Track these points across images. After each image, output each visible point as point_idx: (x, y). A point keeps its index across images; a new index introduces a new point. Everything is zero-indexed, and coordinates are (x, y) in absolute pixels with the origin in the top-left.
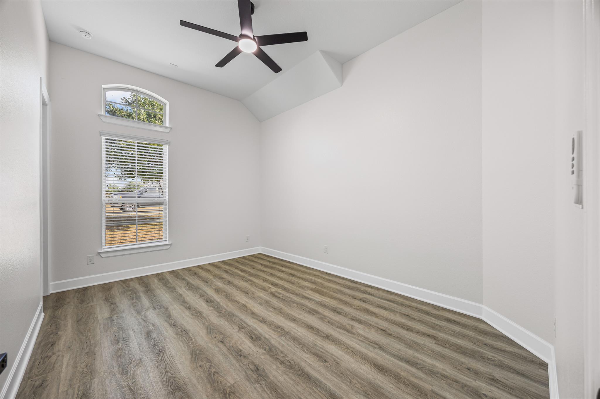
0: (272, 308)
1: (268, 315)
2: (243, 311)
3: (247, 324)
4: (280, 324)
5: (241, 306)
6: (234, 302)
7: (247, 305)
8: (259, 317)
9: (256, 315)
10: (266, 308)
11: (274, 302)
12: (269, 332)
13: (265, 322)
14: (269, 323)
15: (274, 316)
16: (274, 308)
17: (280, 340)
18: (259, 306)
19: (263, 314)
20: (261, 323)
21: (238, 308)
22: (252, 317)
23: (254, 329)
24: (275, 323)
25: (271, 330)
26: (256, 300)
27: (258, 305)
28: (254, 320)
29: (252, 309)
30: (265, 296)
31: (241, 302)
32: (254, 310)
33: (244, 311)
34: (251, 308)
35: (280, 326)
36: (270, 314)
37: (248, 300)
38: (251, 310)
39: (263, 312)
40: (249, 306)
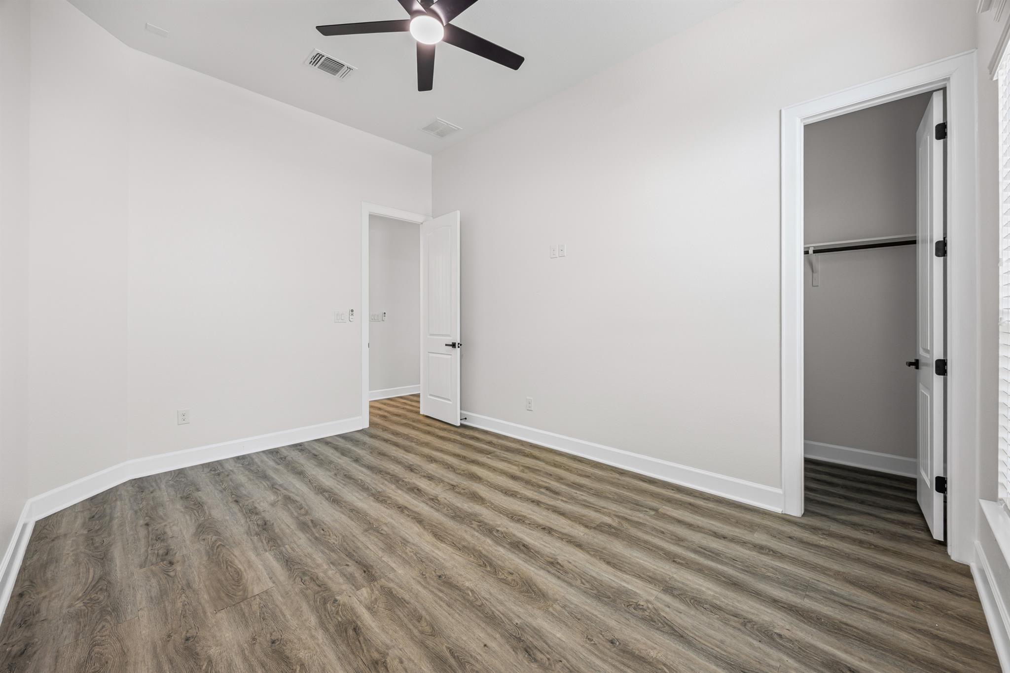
0: (382, 532)
1: (392, 519)
2: (439, 526)
3: (427, 504)
4: (377, 505)
5: (445, 537)
6: (464, 547)
7: (433, 540)
8: (409, 516)
9: (415, 518)
10: (394, 533)
11: (375, 547)
12: (396, 496)
13: (399, 507)
14: (394, 506)
15: (384, 516)
16: (378, 532)
17: (384, 488)
18: (408, 536)
19: (402, 521)
20: (406, 505)
21: (450, 532)
22: (420, 514)
23: (417, 498)
24: (384, 506)
25: (393, 497)
26: (415, 554)
27: (410, 540)
28: (416, 509)
29: (422, 530)
30: (393, 565)
31: (449, 548)
32: (418, 527)
33: (436, 525)
34: (425, 533)
35: (379, 502)
36: (390, 520)
37: (433, 552)
38: (424, 528)
39: (401, 524)
40: (429, 538)
